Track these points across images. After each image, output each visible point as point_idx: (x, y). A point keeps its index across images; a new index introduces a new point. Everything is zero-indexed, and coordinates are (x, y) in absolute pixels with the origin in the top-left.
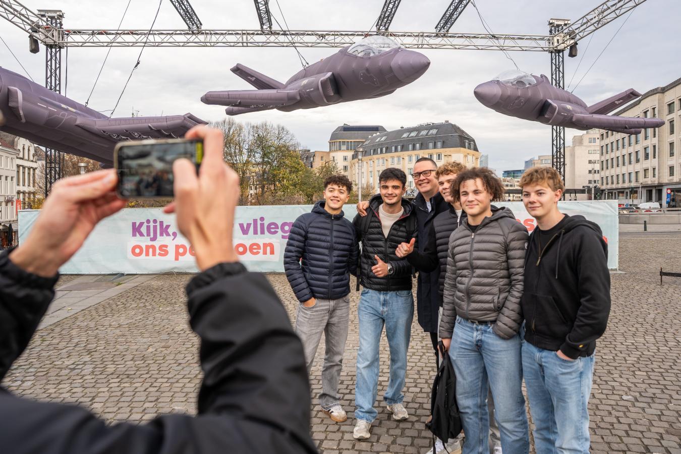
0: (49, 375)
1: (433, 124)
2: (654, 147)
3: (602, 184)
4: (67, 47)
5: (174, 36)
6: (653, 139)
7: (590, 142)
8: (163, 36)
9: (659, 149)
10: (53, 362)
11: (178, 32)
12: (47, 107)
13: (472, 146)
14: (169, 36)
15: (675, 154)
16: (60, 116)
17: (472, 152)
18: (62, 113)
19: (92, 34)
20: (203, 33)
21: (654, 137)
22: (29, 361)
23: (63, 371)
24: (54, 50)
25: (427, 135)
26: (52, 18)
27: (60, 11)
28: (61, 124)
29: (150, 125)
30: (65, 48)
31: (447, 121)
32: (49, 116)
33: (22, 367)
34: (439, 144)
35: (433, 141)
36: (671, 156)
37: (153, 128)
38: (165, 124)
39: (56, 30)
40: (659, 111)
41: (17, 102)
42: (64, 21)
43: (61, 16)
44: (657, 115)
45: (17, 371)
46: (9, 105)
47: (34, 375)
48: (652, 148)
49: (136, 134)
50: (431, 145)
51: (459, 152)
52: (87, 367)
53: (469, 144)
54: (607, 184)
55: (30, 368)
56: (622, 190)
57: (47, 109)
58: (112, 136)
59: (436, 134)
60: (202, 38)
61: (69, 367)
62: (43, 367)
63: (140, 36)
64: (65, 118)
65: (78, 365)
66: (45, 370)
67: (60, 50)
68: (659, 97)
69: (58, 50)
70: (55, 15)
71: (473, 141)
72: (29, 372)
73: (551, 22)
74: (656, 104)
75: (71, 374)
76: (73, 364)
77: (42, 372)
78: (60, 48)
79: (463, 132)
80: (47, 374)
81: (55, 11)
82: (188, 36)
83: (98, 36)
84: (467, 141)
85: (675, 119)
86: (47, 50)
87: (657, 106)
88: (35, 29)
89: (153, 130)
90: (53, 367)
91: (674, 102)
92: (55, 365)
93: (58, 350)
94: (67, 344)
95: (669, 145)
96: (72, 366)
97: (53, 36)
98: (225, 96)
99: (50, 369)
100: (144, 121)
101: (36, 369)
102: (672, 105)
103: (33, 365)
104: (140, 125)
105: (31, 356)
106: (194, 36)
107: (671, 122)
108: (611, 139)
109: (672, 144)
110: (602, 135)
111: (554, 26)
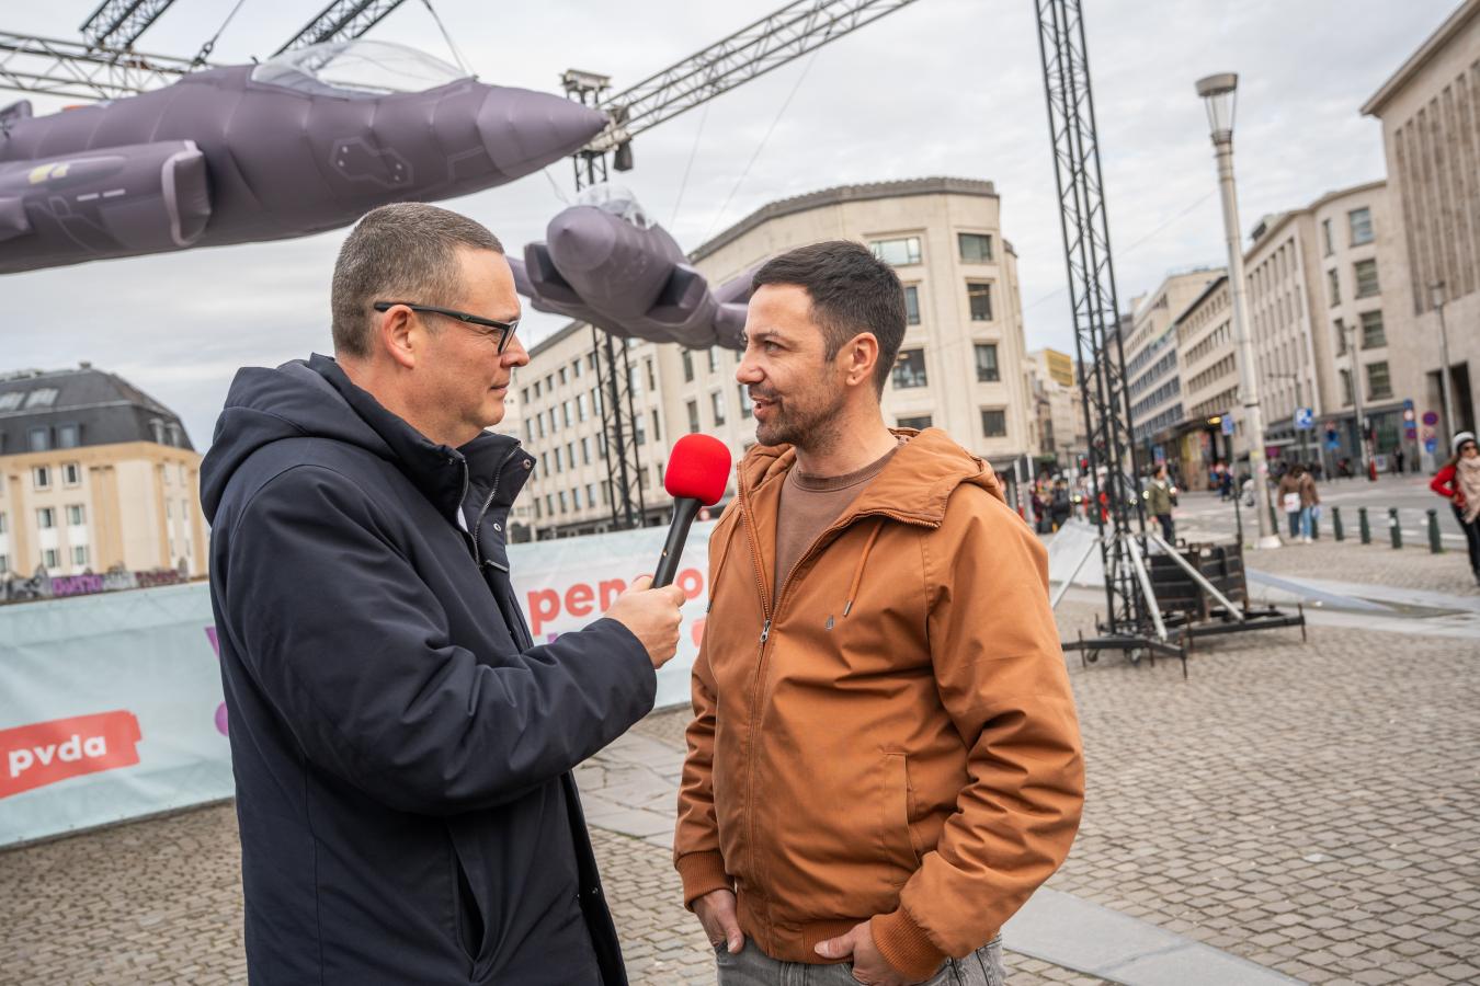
1: (39, 373)
2: (655, 412)
3: (539, 515)
6: (650, 394)
9: (666, 417)
13: (176, 437)
17: (176, 452)
21: (652, 387)
25: (21, 406)
31: (86, 366)
34: (68, 435)
35: (48, 428)
48: (650, 415)
50: (40, 439)
51: (140, 455)
53: (167, 431)
54: (551, 513)
56: (590, 526)
59: (55, 404)
71: (177, 420)
73: (569, 78)
79: (141, 395)
84: (157, 421)
95: (686, 407)
108: (549, 399)
109: (692, 405)
110: (525, 391)
111: (575, 89)
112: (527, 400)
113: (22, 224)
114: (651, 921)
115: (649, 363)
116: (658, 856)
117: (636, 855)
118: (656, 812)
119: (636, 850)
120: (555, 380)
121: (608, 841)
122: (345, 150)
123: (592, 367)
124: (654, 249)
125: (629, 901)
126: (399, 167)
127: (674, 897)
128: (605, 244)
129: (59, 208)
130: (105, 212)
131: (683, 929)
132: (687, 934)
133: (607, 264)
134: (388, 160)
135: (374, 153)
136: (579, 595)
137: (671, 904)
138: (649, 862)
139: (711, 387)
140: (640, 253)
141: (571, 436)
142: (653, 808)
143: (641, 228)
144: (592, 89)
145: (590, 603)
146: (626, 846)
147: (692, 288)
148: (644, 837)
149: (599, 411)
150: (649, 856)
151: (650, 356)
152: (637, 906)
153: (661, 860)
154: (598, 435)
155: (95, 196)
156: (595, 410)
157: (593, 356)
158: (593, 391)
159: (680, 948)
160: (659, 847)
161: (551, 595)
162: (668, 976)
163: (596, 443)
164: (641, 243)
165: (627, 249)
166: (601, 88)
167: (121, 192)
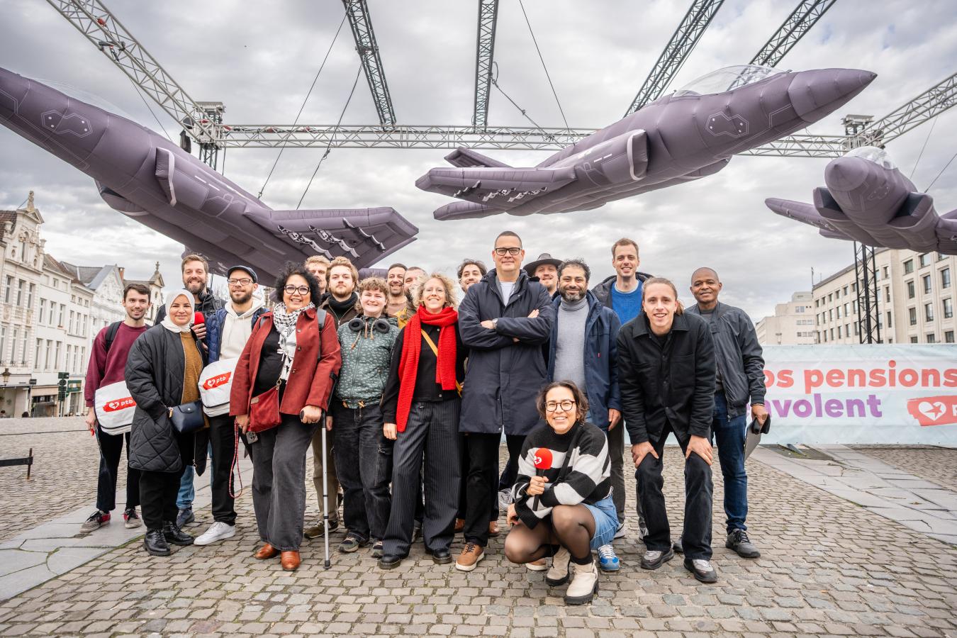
0: (219, 617)
2: (889, 313)
4: (225, 147)
5: (359, 135)
6: (887, 304)
7: (797, 311)
8: (348, 135)
9: (895, 316)
10: (222, 584)
11: (367, 129)
12: (208, 183)
14: (354, 135)
15: (917, 321)
16: (223, 199)
18: (228, 194)
19: (258, 132)
20: (399, 131)
21: (888, 300)
22: (172, 579)
23: (248, 608)
24: (209, 151)
26: (210, 113)
27: (221, 103)
28: (225, 209)
29: (345, 219)
30: (223, 149)
32: (210, 195)
33: (160, 594)
36: (912, 324)
37: (349, 225)
38: (365, 218)
39: (215, 126)
40: (893, 271)
41: (167, 169)
42: (224, 116)
43: (221, 110)
44: (890, 276)
45: (150, 603)
46: (156, 174)
47: (186, 617)
48: (886, 315)
49: (324, 234)
52: (294, 599)
55: (175, 597)
57: (206, 185)
58: (292, 237)
60: (396, 136)
61: (257, 597)
62: (204, 596)
63: (317, 134)
64: (230, 203)
65: (274, 593)
66: (210, 603)
67: (216, 152)
68: (891, 254)
69: (214, 151)
70: (214, 108)
72: (174, 609)
73: (847, 120)
74: (889, 263)
75: (267, 617)
76: (263, 590)
77: (204, 608)
78: (217, 148)
80: (214, 614)
81: (215, 104)
82: (380, 135)
83: (263, 134)
85: (915, 280)
86: (201, 150)
87: (890, 265)
88: (189, 123)
89: (350, 228)
90: (224, 598)
91: (912, 260)
92: (227, 593)
93: (224, 557)
94: (238, 545)
95: (908, 312)
96: (264, 597)
97: (210, 132)
98: (458, 174)
99: (218, 600)
100: (337, 213)
101: (189, 601)
102: (909, 263)
103: (181, 589)
104: (332, 218)
105: (174, 567)
106: (386, 135)
107: (909, 283)
108: (829, 305)
109: (912, 310)
110: (817, 301)
111: (851, 125)
112: (818, 306)
113: (573, 176)
114: (866, 556)
115: (887, 288)
116: (875, 519)
117: (859, 515)
118: (877, 496)
119: (859, 512)
120: (833, 297)
121: (840, 503)
122: (714, 120)
123: (854, 290)
124: (896, 181)
125: (851, 539)
126: (741, 124)
127: (886, 546)
128: (861, 173)
129: (587, 168)
130: (604, 165)
131: (893, 568)
132: (896, 572)
133: (862, 186)
134: (735, 122)
135: (728, 119)
136: (835, 375)
137: (884, 550)
138: (868, 520)
139: (926, 301)
140: (885, 182)
141: (841, 323)
142: (873, 493)
143: (887, 168)
144: (861, 123)
145: (841, 380)
146: (853, 509)
147: (920, 205)
148: (866, 507)
149: (857, 312)
150: (869, 518)
151: (888, 284)
152: (856, 544)
153: (877, 521)
154: (855, 323)
155: (601, 159)
156: (855, 311)
157: (855, 285)
158: (854, 302)
159: (890, 580)
160: (876, 514)
161: (818, 373)
162: (877, 597)
163: (854, 327)
164: (886, 177)
165: (876, 178)
166: (867, 123)
167: (611, 155)
